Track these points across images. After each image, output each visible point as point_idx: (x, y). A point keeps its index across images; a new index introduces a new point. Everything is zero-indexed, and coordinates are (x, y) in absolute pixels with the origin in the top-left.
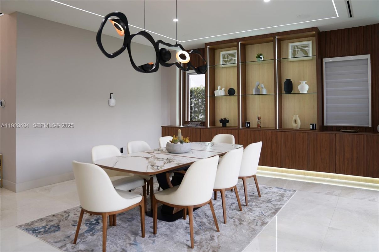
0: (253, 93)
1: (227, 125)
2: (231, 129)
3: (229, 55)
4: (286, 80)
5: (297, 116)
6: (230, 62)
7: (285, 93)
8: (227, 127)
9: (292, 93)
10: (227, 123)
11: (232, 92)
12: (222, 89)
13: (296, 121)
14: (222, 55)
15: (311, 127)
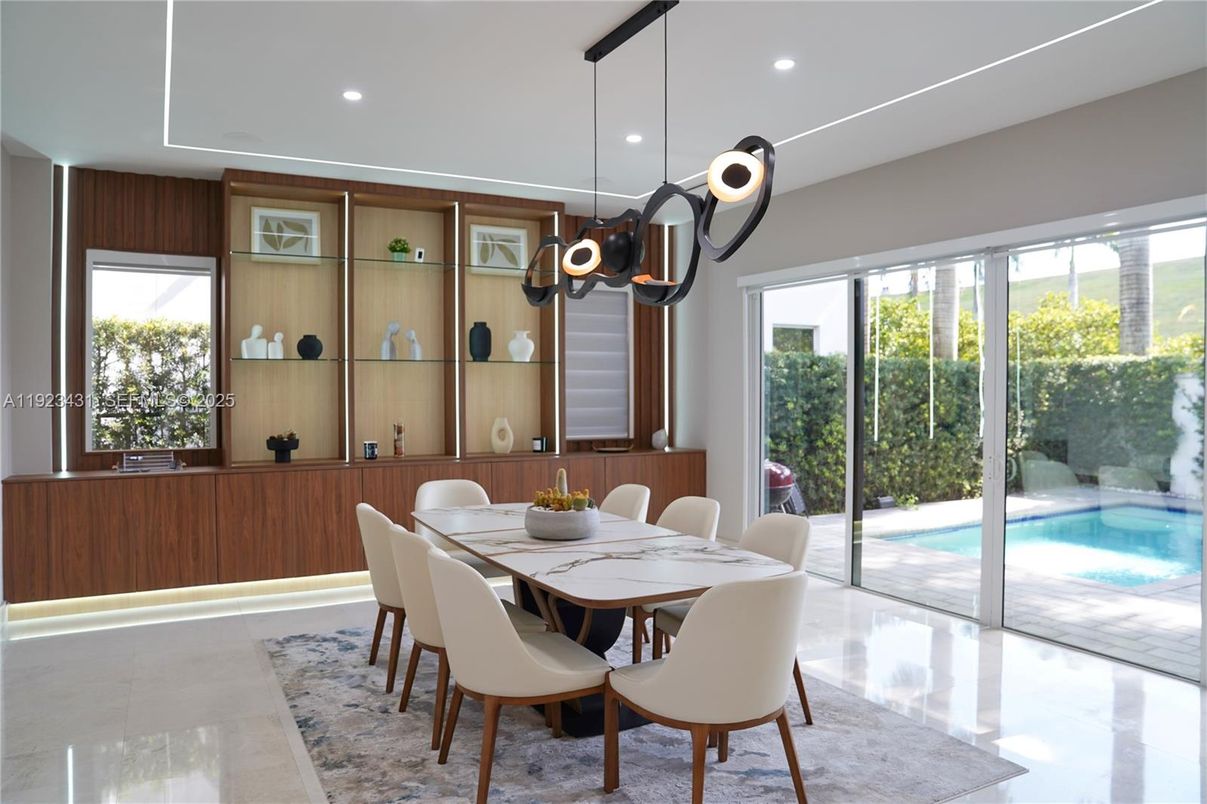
0: (380, 355)
1: (292, 458)
2: (304, 468)
3: (285, 222)
4: (475, 323)
5: (506, 420)
6: (293, 248)
7: (471, 359)
8: (292, 463)
9: (490, 359)
10: (292, 451)
11: (309, 348)
12: (268, 336)
13: (502, 433)
14: (261, 217)
15: (537, 445)
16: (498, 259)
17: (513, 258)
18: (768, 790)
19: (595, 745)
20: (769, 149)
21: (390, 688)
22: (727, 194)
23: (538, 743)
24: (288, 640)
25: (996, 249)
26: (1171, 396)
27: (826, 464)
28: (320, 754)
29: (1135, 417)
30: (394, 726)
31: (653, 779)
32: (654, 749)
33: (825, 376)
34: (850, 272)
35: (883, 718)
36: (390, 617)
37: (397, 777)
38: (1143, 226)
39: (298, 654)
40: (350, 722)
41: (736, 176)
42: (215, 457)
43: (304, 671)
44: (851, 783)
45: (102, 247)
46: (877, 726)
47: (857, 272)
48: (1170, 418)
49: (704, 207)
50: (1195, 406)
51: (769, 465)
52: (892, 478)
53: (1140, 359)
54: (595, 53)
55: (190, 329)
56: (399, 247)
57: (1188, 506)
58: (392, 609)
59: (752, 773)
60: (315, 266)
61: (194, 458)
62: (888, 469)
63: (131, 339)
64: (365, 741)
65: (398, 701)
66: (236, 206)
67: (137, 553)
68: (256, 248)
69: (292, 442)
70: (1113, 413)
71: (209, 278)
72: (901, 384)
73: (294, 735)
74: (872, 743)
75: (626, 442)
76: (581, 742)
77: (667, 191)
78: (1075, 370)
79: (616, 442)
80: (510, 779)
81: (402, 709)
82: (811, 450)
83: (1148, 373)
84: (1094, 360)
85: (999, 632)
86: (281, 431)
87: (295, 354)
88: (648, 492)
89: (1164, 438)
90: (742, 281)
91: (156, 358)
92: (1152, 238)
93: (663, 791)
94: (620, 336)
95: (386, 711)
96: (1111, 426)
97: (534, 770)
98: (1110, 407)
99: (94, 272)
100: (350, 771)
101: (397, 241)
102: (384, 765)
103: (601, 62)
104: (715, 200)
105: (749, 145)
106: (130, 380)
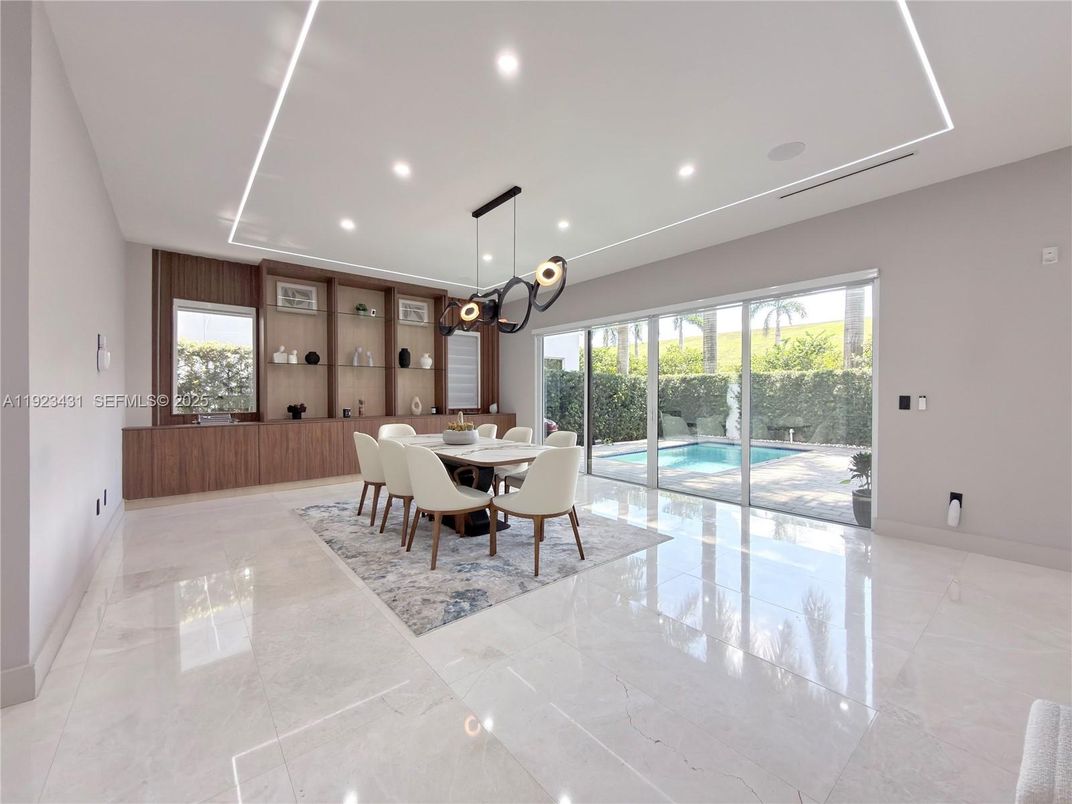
1: (302, 417)
2: (311, 421)
3: (297, 291)
4: (402, 349)
6: (301, 305)
7: (400, 366)
8: (302, 419)
9: (409, 367)
10: (302, 413)
11: (312, 359)
12: (289, 352)
13: (417, 405)
14: (282, 288)
15: (434, 411)
16: (413, 317)
17: (421, 317)
18: (564, 550)
19: (485, 539)
20: (564, 262)
21: (372, 524)
22: (545, 282)
23: (452, 540)
24: (308, 508)
25: (654, 316)
26: (726, 392)
27: (570, 423)
28: (343, 554)
29: (710, 402)
30: (379, 539)
31: (511, 550)
32: (509, 539)
33: (569, 381)
34: (585, 327)
35: (609, 522)
36: (371, 489)
37: (387, 559)
38: (712, 307)
39: (315, 514)
40: (353, 539)
41: (549, 274)
42: (257, 417)
43: (322, 521)
44: (600, 546)
45: (184, 298)
46: (608, 525)
47: (589, 327)
48: (726, 402)
49: (534, 288)
50: (736, 396)
51: (545, 420)
52: (600, 430)
53: (713, 375)
54: (477, 214)
55: (233, 349)
56: (360, 308)
57: (736, 442)
58: (372, 484)
59: (555, 545)
60: (314, 315)
61: (244, 417)
62: (598, 426)
63: (193, 354)
64: (365, 546)
65: (379, 529)
66: (268, 281)
67: (209, 470)
68: (280, 303)
69: (303, 408)
70: (701, 400)
71: (251, 320)
72: (604, 385)
73: (326, 548)
74: (606, 531)
75: (478, 410)
76: (474, 538)
77: (516, 281)
78: (684, 380)
79: (472, 410)
80: (445, 555)
81: (381, 532)
82: (563, 417)
83: (716, 381)
84: (693, 375)
85: (655, 491)
86: (296, 402)
87: (304, 361)
88: (496, 427)
89: (723, 411)
90: (534, 332)
91: (211, 365)
92: (718, 311)
93: (517, 554)
94: (474, 358)
95: (372, 533)
96: (700, 406)
97: (455, 550)
98: (699, 397)
99: (179, 312)
100: (362, 558)
101: (361, 305)
102: (378, 555)
103: (480, 218)
104: (539, 284)
105: (556, 259)
106: (192, 376)
